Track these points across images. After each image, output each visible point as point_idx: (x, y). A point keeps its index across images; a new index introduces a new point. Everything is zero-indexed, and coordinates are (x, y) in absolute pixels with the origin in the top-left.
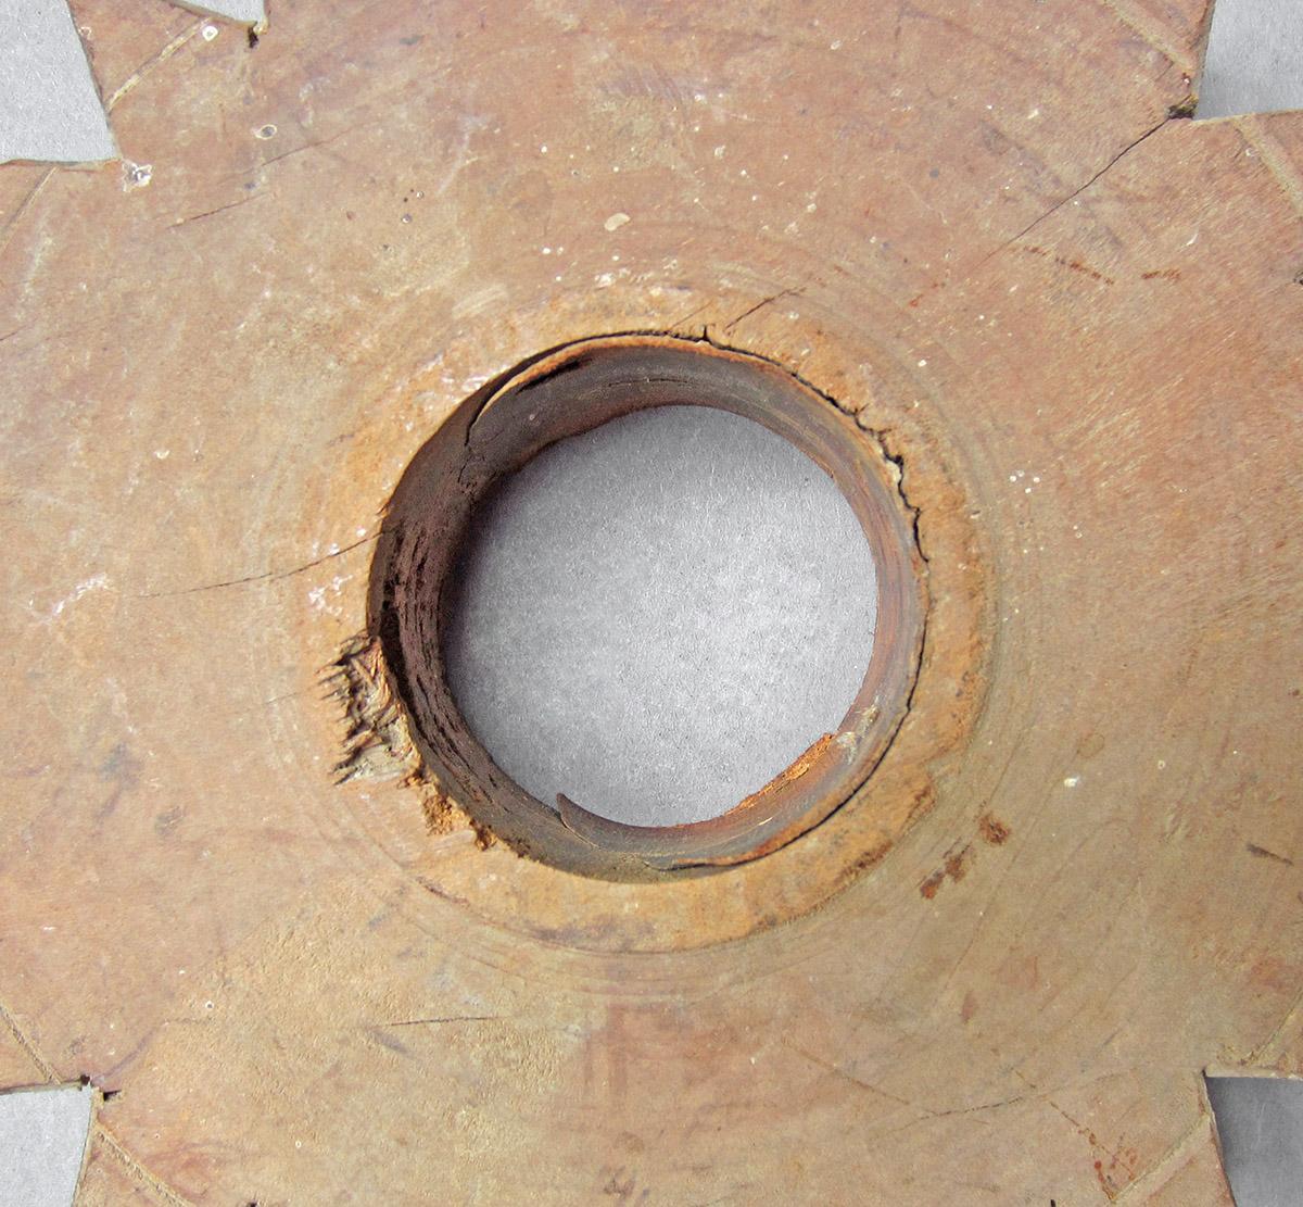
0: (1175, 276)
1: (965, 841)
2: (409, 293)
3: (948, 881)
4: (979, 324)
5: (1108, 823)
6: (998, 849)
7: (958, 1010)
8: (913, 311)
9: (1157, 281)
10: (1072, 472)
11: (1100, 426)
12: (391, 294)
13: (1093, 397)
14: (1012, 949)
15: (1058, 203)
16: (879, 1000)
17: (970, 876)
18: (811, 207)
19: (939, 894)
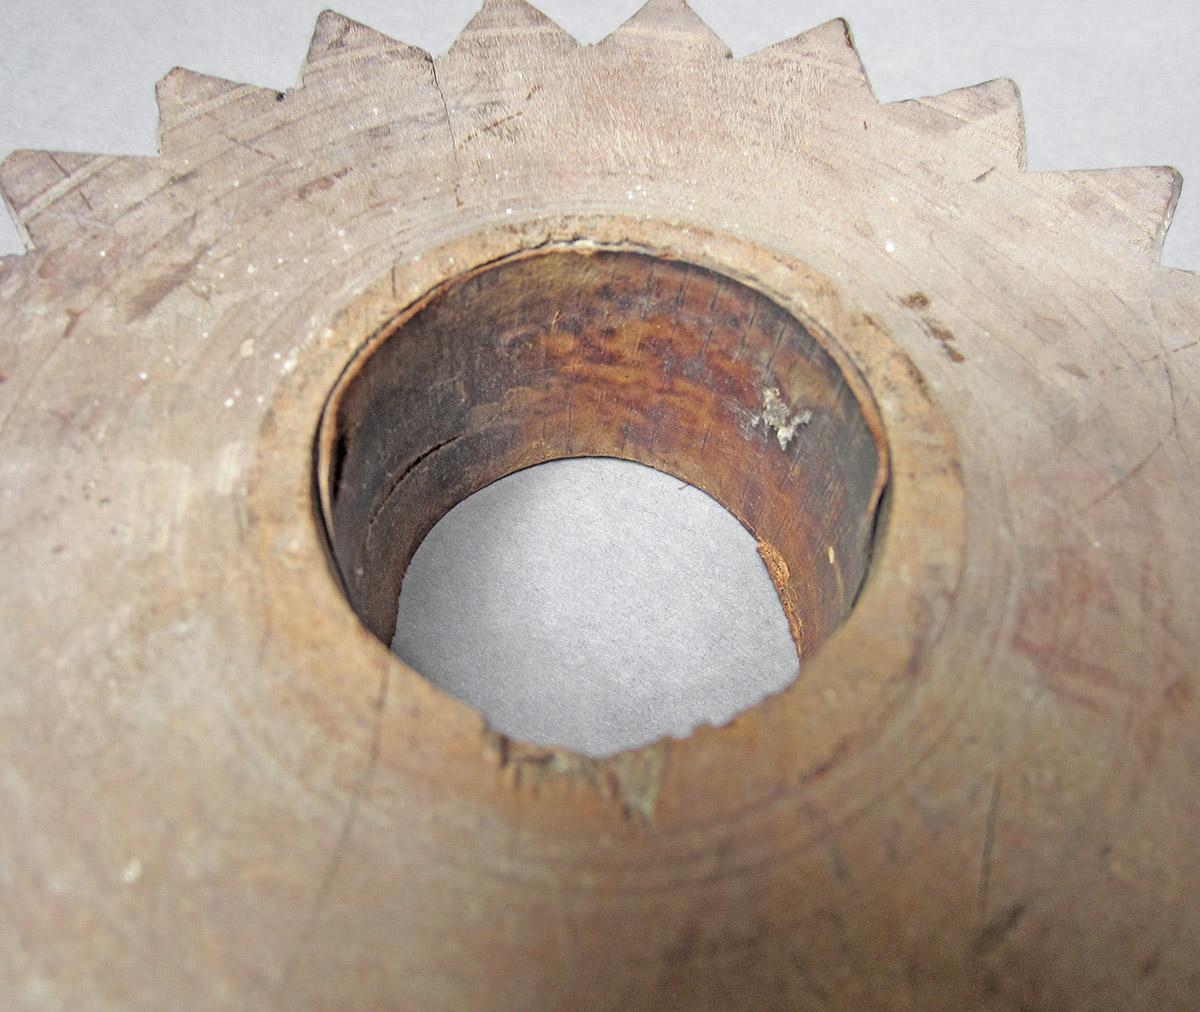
0: (538, 87)
1: (919, 320)
2: (173, 528)
3: (950, 343)
4: (501, 179)
5: (932, 239)
6: (933, 304)
7: (1074, 378)
8: (465, 206)
9: (533, 96)
10: (645, 170)
11: (619, 149)
12: (161, 544)
13: (595, 144)
14: (1025, 327)
15: (445, 118)
16: (1053, 428)
17: (951, 329)
18: (341, 233)
19: (961, 351)
